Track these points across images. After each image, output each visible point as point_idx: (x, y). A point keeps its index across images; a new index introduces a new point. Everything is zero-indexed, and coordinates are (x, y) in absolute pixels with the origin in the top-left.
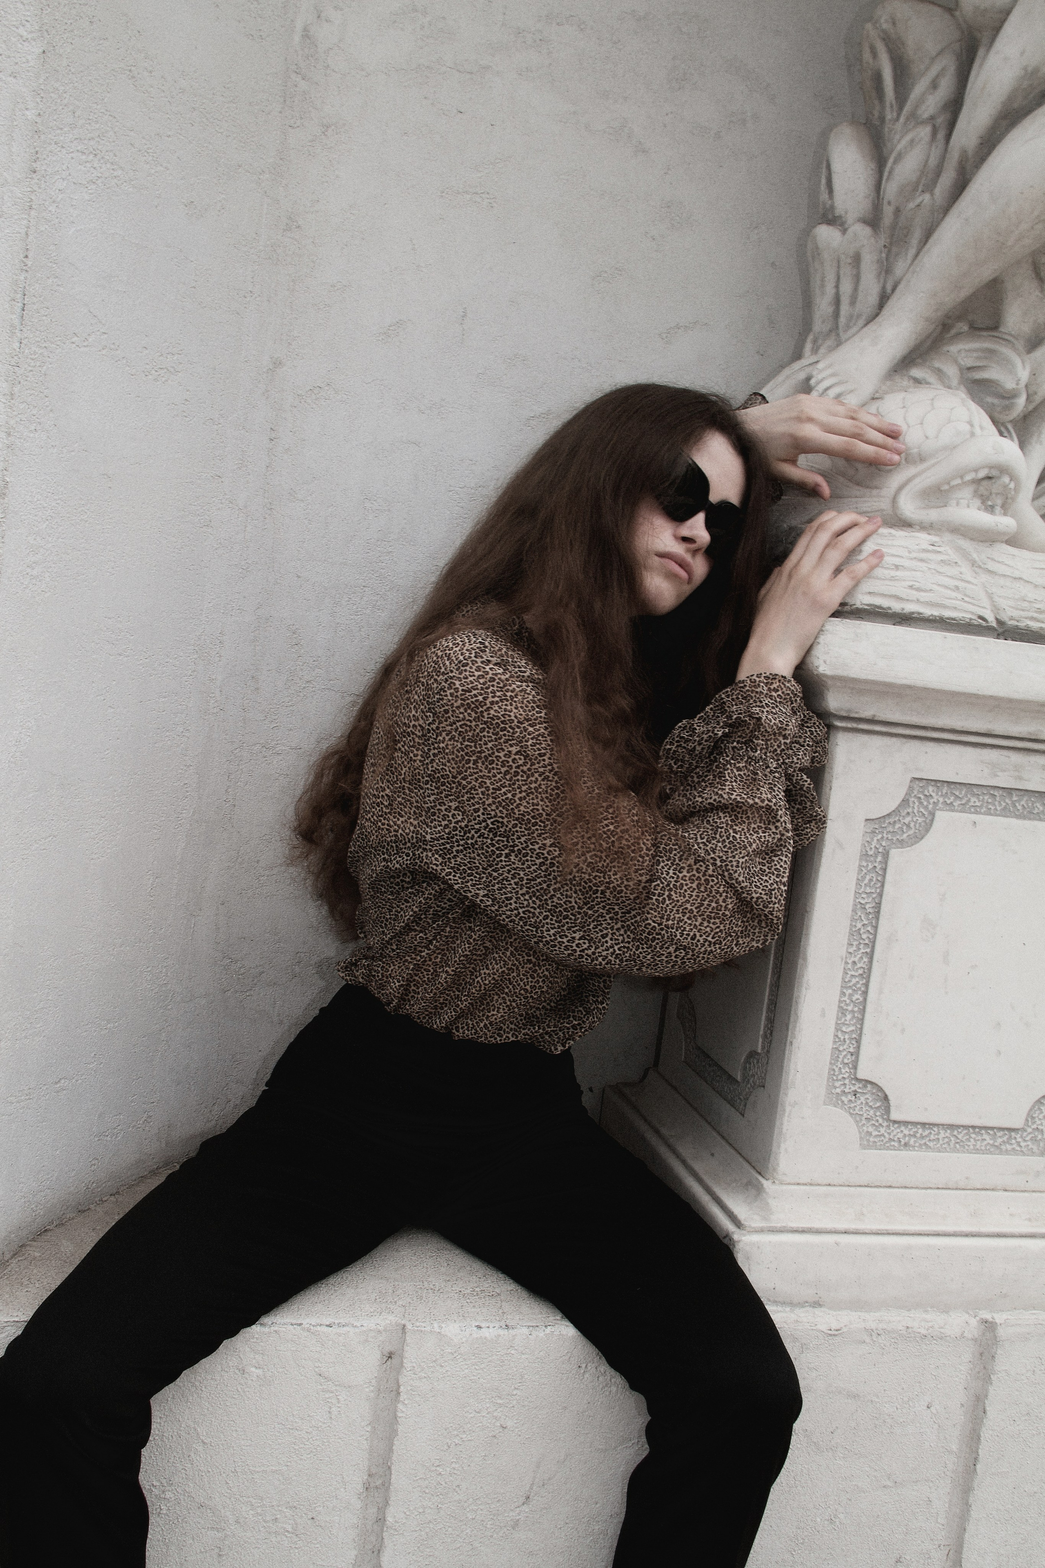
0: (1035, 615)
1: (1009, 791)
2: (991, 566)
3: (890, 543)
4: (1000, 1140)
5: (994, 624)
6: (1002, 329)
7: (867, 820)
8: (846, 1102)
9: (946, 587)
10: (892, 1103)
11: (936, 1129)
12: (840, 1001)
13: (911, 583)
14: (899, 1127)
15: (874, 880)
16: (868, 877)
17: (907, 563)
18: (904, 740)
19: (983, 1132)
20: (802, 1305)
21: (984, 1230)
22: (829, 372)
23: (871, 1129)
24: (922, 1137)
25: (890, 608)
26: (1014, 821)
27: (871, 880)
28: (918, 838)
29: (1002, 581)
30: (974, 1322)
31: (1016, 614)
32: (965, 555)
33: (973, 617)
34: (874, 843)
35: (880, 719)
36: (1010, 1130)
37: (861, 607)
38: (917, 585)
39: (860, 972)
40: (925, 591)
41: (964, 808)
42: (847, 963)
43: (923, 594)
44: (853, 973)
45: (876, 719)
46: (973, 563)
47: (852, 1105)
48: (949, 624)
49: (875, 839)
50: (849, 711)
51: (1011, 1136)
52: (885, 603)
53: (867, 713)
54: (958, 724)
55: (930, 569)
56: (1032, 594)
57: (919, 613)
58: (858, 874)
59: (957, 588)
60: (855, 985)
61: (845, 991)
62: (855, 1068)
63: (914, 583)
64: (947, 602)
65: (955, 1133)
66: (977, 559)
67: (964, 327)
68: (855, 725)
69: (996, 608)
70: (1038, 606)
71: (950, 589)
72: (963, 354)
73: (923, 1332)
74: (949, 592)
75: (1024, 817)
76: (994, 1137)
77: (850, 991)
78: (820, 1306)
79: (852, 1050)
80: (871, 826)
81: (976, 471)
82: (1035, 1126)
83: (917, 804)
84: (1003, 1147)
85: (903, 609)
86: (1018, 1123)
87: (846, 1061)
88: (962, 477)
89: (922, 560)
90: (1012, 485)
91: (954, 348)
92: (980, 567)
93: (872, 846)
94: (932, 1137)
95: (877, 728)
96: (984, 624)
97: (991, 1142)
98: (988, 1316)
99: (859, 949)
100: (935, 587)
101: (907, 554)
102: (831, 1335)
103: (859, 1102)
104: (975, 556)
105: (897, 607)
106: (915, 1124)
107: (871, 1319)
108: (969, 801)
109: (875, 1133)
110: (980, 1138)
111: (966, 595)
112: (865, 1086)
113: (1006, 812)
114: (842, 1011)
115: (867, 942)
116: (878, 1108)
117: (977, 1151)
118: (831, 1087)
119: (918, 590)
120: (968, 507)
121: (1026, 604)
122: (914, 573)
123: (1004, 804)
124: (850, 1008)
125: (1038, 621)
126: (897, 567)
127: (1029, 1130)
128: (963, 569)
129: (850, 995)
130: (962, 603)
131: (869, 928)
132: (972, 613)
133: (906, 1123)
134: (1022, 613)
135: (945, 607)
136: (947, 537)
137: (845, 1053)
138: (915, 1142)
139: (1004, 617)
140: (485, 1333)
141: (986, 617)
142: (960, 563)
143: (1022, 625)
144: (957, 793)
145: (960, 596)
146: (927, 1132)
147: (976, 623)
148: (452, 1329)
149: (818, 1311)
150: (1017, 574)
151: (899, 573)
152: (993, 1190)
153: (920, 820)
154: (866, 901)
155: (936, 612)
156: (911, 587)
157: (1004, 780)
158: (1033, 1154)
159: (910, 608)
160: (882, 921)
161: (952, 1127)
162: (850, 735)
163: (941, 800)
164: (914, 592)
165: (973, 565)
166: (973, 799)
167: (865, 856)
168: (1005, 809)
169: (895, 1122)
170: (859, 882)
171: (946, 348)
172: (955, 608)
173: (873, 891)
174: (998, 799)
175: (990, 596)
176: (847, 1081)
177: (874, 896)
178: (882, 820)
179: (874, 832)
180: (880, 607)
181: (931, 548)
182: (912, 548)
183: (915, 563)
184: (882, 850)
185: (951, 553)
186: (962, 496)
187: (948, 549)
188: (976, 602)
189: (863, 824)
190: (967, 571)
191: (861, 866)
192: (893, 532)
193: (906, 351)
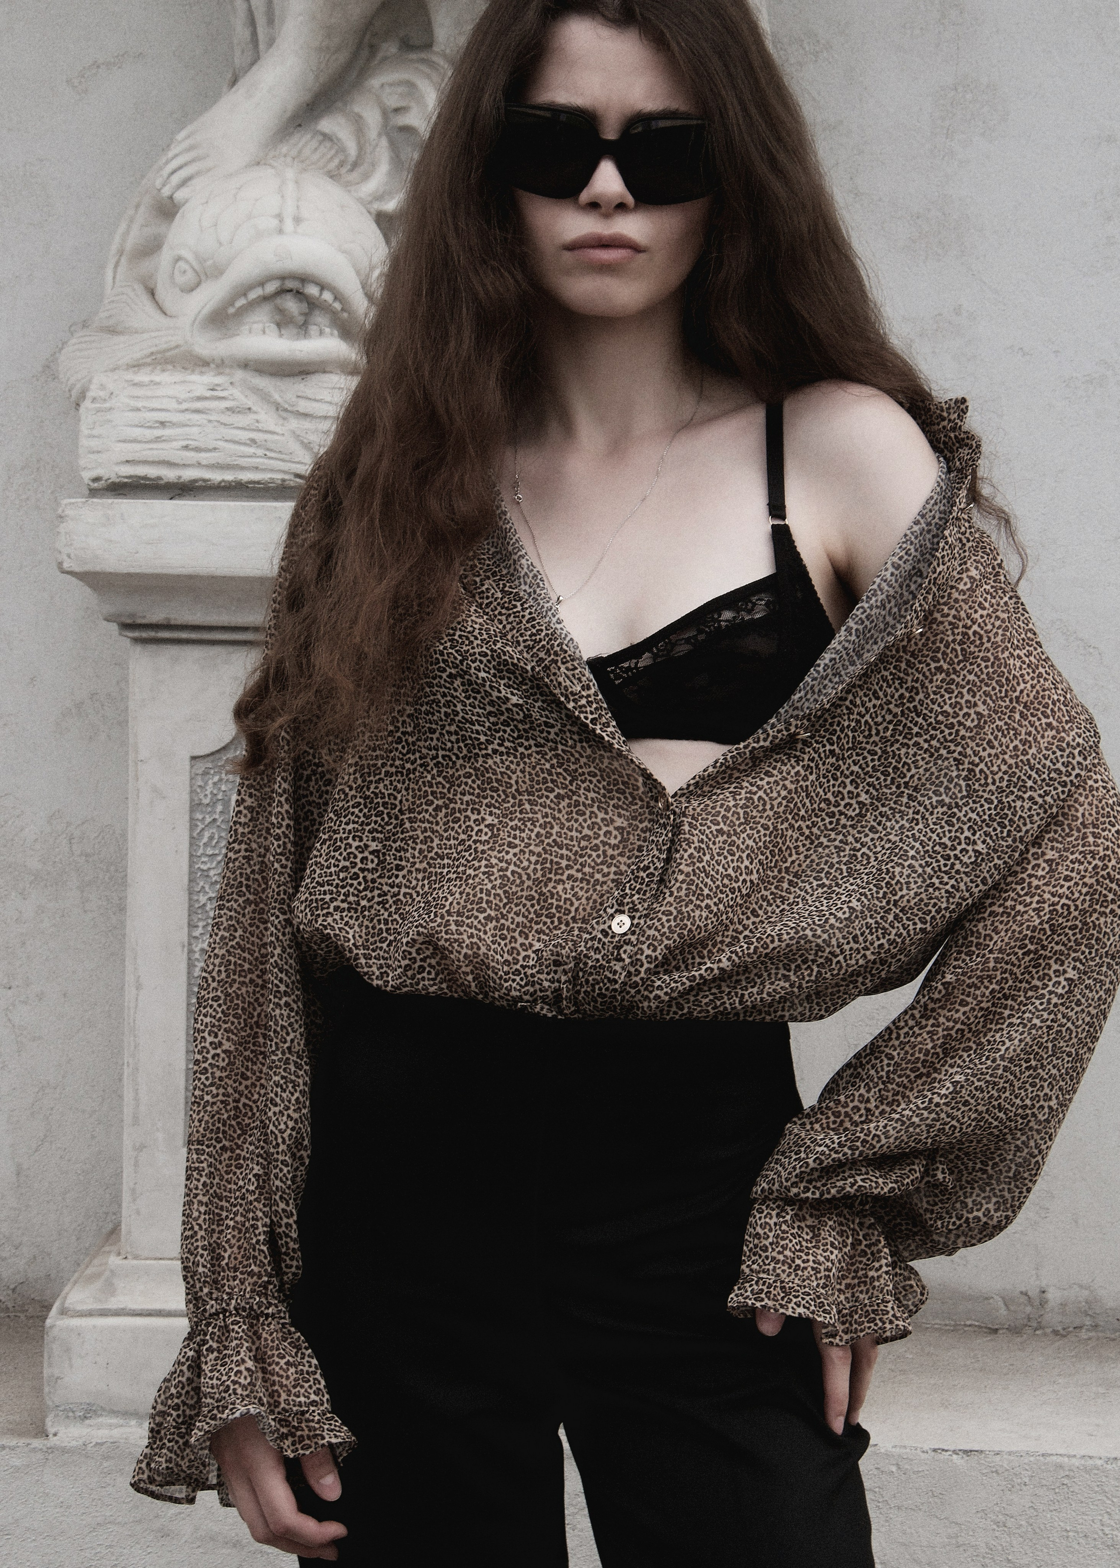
2: (303, 406)
3: (149, 393)
6: (434, 47)
7: (194, 758)
9: (237, 443)
13: (185, 443)
15: (216, 836)
16: (207, 834)
17: (175, 417)
18: (231, 649)
25: (160, 478)
27: (211, 838)
32: (265, 397)
33: (287, 477)
34: (209, 788)
35: (179, 623)
37: (118, 480)
38: (194, 444)
40: (207, 450)
42: (191, 951)
43: (203, 455)
45: (172, 622)
46: (278, 407)
48: (253, 489)
49: (210, 782)
50: (132, 615)
52: (152, 472)
53: (157, 618)
55: (210, 421)
57: (205, 480)
58: (192, 830)
59: (253, 441)
63: (190, 442)
64: (242, 462)
66: (279, 400)
67: (390, 48)
68: (152, 634)
71: (245, 444)
72: (388, 90)
74: (246, 449)
80: (201, 767)
81: (262, 284)
85: (180, 477)
88: (245, 295)
89: (197, 411)
90: (327, 296)
91: (375, 82)
92: (286, 410)
93: (208, 792)
95: (184, 635)
100: (221, 444)
101: (175, 406)
104: (277, 397)
105: (170, 475)
111: (268, 449)
119: (197, 450)
120: (264, 332)
122: (187, 429)
126: (163, 424)
128: (262, 416)
130: (266, 461)
132: (284, 472)
135: (242, 468)
136: (239, 374)
142: (254, 408)
145: (260, 452)
147: (292, 484)
151: (167, 432)
154: (208, 865)
155: (229, 476)
156: (186, 448)
159: (189, 474)
162: (151, 647)
164: (191, 454)
165: (277, 409)
167: (195, 806)
170: (193, 842)
171: (368, 83)
172: (257, 468)
173: (217, 852)
175: (308, 447)
178: (217, 756)
179: (205, 773)
180: (145, 478)
181: (209, 394)
182: (183, 396)
183: (188, 416)
184: (220, 797)
185: (241, 397)
186: (257, 319)
187: (236, 392)
188: (287, 457)
189: (187, 762)
190: (267, 418)
191: (192, 819)
192: (157, 379)
193: (307, 97)
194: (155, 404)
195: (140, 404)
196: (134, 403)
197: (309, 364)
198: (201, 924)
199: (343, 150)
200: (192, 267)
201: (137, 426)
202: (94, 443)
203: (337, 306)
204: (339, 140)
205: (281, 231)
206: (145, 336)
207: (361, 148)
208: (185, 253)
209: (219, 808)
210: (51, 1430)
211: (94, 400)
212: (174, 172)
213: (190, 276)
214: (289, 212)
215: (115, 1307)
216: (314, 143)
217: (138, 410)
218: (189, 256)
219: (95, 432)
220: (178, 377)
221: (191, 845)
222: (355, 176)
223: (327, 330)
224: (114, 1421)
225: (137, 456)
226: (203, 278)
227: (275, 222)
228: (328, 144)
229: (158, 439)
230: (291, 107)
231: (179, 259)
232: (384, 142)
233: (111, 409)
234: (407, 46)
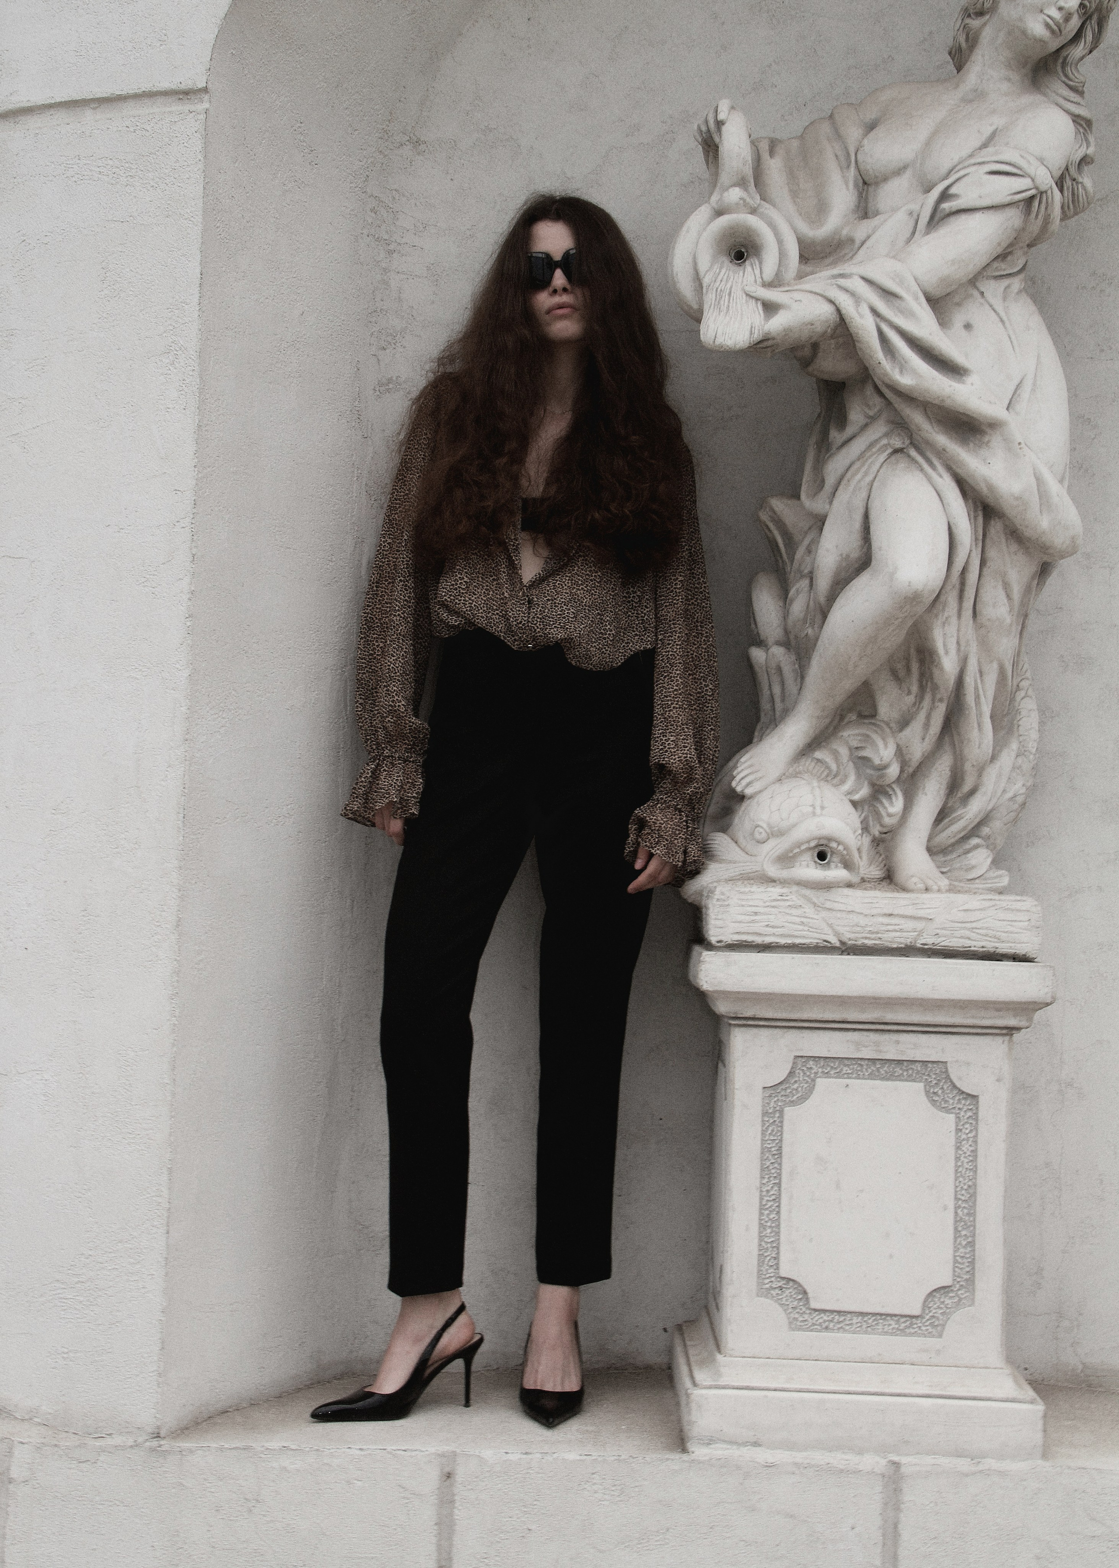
0: (868, 935)
1: (873, 1061)
2: (828, 905)
3: (748, 897)
4: (903, 1325)
5: (838, 944)
6: (877, 717)
7: (764, 1088)
8: (774, 1295)
9: (794, 923)
10: (810, 1295)
11: (849, 1316)
12: (760, 1220)
13: (767, 923)
14: (819, 1314)
15: (776, 1130)
16: (771, 1128)
17: (762, 910)
18: (786, 1030)
19: (889, 1318)
20: (745, 1444)
21: (887, 1391)
22: (746, 765)
23: (797, 1316)
24: (839, 1322)
25: (753, 942)
26: (878, 1082)
27: (773, 1131)
28: (804, 1099)
29: (839, 915)
30: (883, 1462)
31: (852, 936)
32: (809, 900)
33: (818, 941)
34: (772, 1104)
35: (759, 1017)
36: (912, 1317)
38: (772, 924)
39: (773, 1197)
40: (778, 927)
41: (839, 1075)
42: (761, 1191)
43: (775, 930)
44: (768, 1198)
45: (755, 1017)
46: (815, 905)
47: (781, 1297)
48: (800, 948)
49: (771, 1101)
50: (733, 1013)
51: (912, 1322)
52: (749, 938)
53: (749, 1014)
54: (819, 1016)
55: (780, 912)
56: (862, 921)
57: (777, 943)
58: (763, 1126)
59: (802, 923)
60: (770, 1207)
61: (763, 1211)
62: (778, 1268)
63: (769, 923)
64: (796, 933)
65: (866, 1319)
66: (817, 902)
67: (853, 717)
68: (745, 1022)
69: (837, 934)
70: (869, 929)
71: (798, 924)
72: (852, 737)
73: (842, 1467)
74: (799, 927)
75: (888, 1080)
76: (898, 1322)
77: (767, 1212)
78: (760, 1445)
79: (774, 1255)
80: (767, 1092)
81: (808, 842)
82: (931, 1314)
83: (802, 1074)
84: (907, 1331)
85: (763, 941)
86: (917, 1311)
87: (771, 1264)
88: (799, 847)
89: (773, 907)
90: (841, 848)
91: (845, 734)
92: (819, 907)
93: (770, 1107)
94: (848, 1322)
95: (761, 1023)
96: (829, 945)
97: (897, 1326)
98: (896, 1458)
99: (770, 1181)
100: (785, 924)
101: (762, 904)
102: (767, 1466)
103: (785, 1295)
104: (815, 900)
105: (759, 940)
106: (832, 1312)
107: (799, 1457)
108: (842, 1070)
109: (801, 1319)
110: (887, 1323)
111: (810, 927)
112: (788, 1283)
113: (872, 1077)
114: (762, 1226)
115: (775, 1175)
116: (800, 1299)
117: (886, 1333)
118: (760, 1284)
119: (773, 927)
121: (859, 929)
122: (768, 916)
123: (870, 1071)
124: (769, 1224)
125: (873, 939)
126: (756, 913)
127: (927, 1317)
128: (807, 910)
129: (768, 1215)
130: (809, 933)
131: (776, 1165)
132: (819, 939)
133: (824, 1311)
134: (857, 935)
135: (797, 937)
136: (795, 888)
137: (768, 1258)
138: (834, 1326)
139: (844, 939)
140: (510, 1457)
141: (830, 940)
142: (803, 906)
143: (859, 943)
144: (832, 1065)
145: (806, 928)
146: (842, 1319)
147: (822, 945)
148: (488, 1454)
149: (758, 1449)
150: (850, 908)
151: (757, 918)
152: (902, 1364)
153: (806, 1085)
154: (769, 1145)
155: (789, 941)
156: (767, 926)
157: (867, 1053)
158: (933, 1336)
159: (768, 940)
160: (785, 1160)
161: (862, 1314)
162: (743, 1029)
163: (820, 1070)
164: (771, 929)
166: (845, 1069)
167: (765, 1113)
168: (871, 1074)
169: (815, 1310)
170: (763, 1133)
171: (841, 734)
172: (804, 936)
173: (774, 1138)
174: (865, 1067)
175: (830, 926)
176: (773, 1279)
177: (777, 1141)
178: (776, 1087)
179: (770, 1096)
180: (745, 941)
181: (780, 898)
182: (766, 899)
183: (769, 909)
184: (778, 1108)
185: (795, 899)
186: (803, 859)
187: (794, 897)
188: (819, 931)
189: (761, 1091)
190: (809, 911)
191: (763, 1121)
192: (752, 890)
193: (808, 740)
194: (751, 903)
195: (743, 903)
196: (740, 902)
197: (832, 883)
198: (767, 1176)
199: (828, 767)
200: (766, 832)
201: (742, 914)
202: (719, 923)
203: (845, 852)
204: (826, 762)
205: (814, 814)
206: (737, 865)
207: (838, 767)
208: (760, 823)
209: (777, 1115)
210: (691, 1450)
211: (718, 900)
212: (742, 778)
213: (764, 835)
214: (818, 803)
215: (723, 1384)
216: (813, 764)
217: (743, 906)
218: (765, 826)
219: (720, 917)
220: (762, 889)
221: (762, 1134)
222: (835, 781)
223: (839, 865)
224: (725, 1446)
225: (742, 930)
226: (770, 836)
227: (810, 809)
228: (819, 764)
229: (753, 921)
230: (801, 746)
231: (758, 826)
232: (851, 764)
233: (728, 905)
234: (861, 716)
